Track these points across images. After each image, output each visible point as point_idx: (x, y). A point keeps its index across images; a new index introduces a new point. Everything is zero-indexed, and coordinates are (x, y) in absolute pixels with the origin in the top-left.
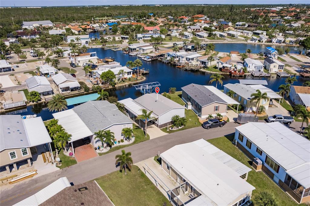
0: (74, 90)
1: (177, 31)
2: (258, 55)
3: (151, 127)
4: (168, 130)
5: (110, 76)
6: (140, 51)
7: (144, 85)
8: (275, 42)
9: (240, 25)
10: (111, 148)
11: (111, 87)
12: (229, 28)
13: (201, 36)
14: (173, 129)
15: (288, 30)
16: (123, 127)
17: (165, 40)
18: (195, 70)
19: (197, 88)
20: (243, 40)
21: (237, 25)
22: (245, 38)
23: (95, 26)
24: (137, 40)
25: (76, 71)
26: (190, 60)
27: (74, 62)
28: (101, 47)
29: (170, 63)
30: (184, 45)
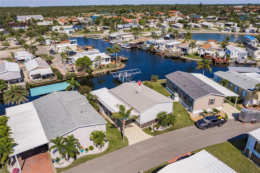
0: (46, 77)
1: (154, 23)
2: (235, 43)
3: (130, 126)
4: (152, 131)
5: (85, 62)
6: (120, 39)
7: (123, 72)
8: (248, 32)
9: (210, 19)
10: (75, 160)
11: (87, 74)
12: (201, 20)
13: (177, 27)
14: (158, 130)
15: (257, 22)
16: (92, 129)
17: (143, 30)
18: (176, 57)
19: (185, 76)
20: (217, 31)
21: (208, 19)
22: (218, 28)
23: (80, 19)
24: (117, 30)
25: (54, 58)
26: (170, 48)
27: (54, 49)
28: (83, 36)
29: (149, 50)
30: (162, 34)
